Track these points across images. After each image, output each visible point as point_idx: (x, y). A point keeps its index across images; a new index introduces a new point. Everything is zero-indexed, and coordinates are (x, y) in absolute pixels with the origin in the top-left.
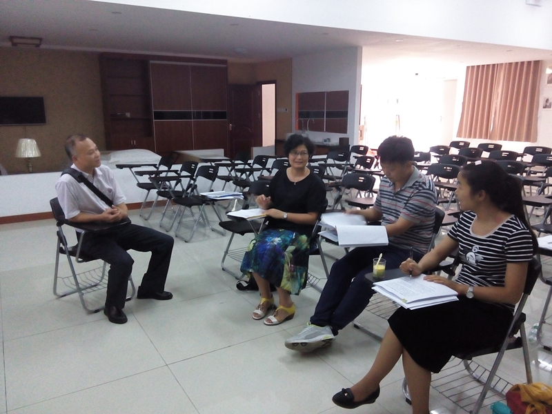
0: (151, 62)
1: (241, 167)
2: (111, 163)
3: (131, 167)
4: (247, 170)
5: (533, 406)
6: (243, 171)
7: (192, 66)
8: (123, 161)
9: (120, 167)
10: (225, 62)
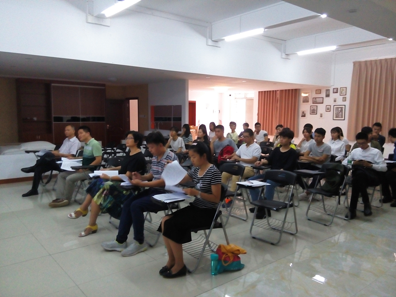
0: (53, 84)
1: (110, 151)
2: (22, 150)
3: (35, 152)
4: (113, 153)
5: (227, 254)
6: (110, 154)
7: (81, 87)
8: (29, 149)
9: (28, 152)
10: (104, 85)
